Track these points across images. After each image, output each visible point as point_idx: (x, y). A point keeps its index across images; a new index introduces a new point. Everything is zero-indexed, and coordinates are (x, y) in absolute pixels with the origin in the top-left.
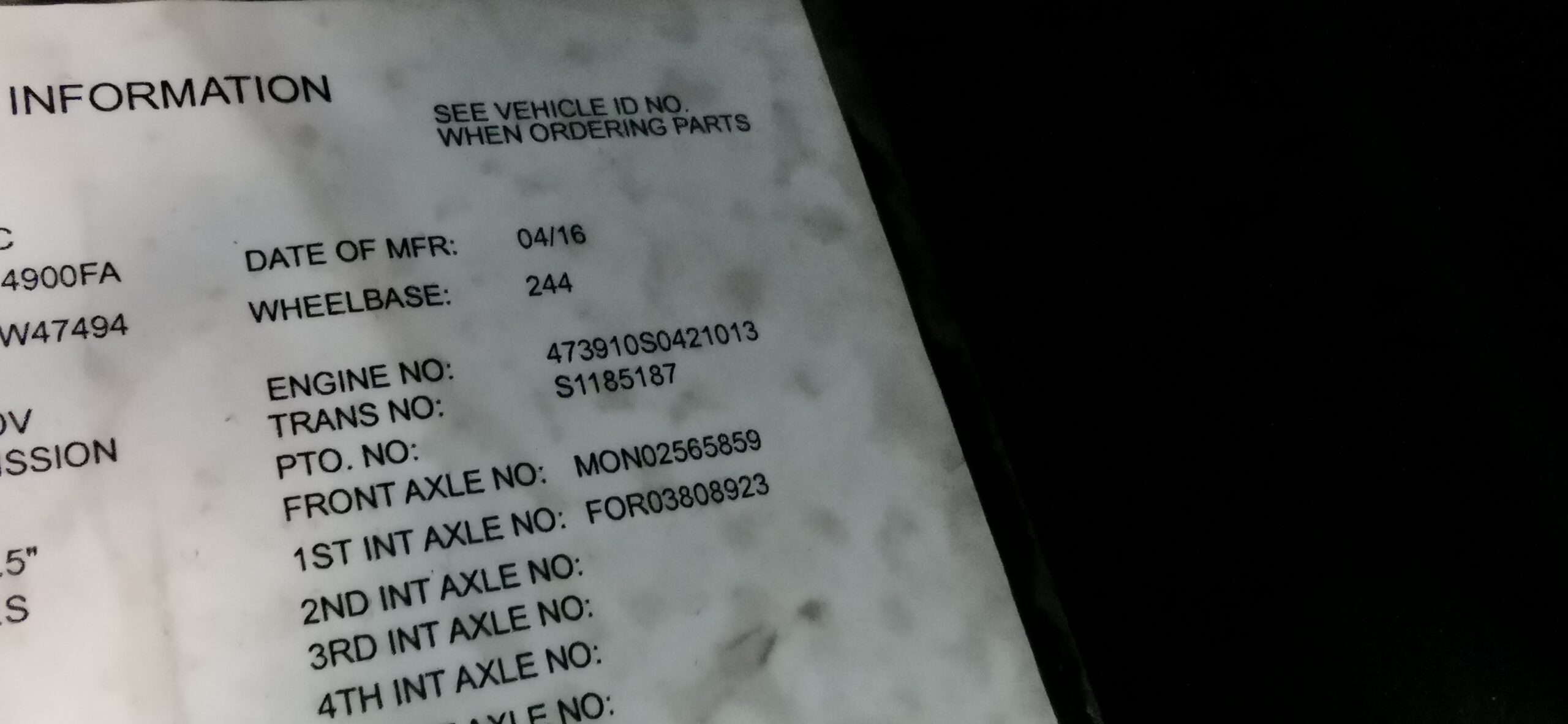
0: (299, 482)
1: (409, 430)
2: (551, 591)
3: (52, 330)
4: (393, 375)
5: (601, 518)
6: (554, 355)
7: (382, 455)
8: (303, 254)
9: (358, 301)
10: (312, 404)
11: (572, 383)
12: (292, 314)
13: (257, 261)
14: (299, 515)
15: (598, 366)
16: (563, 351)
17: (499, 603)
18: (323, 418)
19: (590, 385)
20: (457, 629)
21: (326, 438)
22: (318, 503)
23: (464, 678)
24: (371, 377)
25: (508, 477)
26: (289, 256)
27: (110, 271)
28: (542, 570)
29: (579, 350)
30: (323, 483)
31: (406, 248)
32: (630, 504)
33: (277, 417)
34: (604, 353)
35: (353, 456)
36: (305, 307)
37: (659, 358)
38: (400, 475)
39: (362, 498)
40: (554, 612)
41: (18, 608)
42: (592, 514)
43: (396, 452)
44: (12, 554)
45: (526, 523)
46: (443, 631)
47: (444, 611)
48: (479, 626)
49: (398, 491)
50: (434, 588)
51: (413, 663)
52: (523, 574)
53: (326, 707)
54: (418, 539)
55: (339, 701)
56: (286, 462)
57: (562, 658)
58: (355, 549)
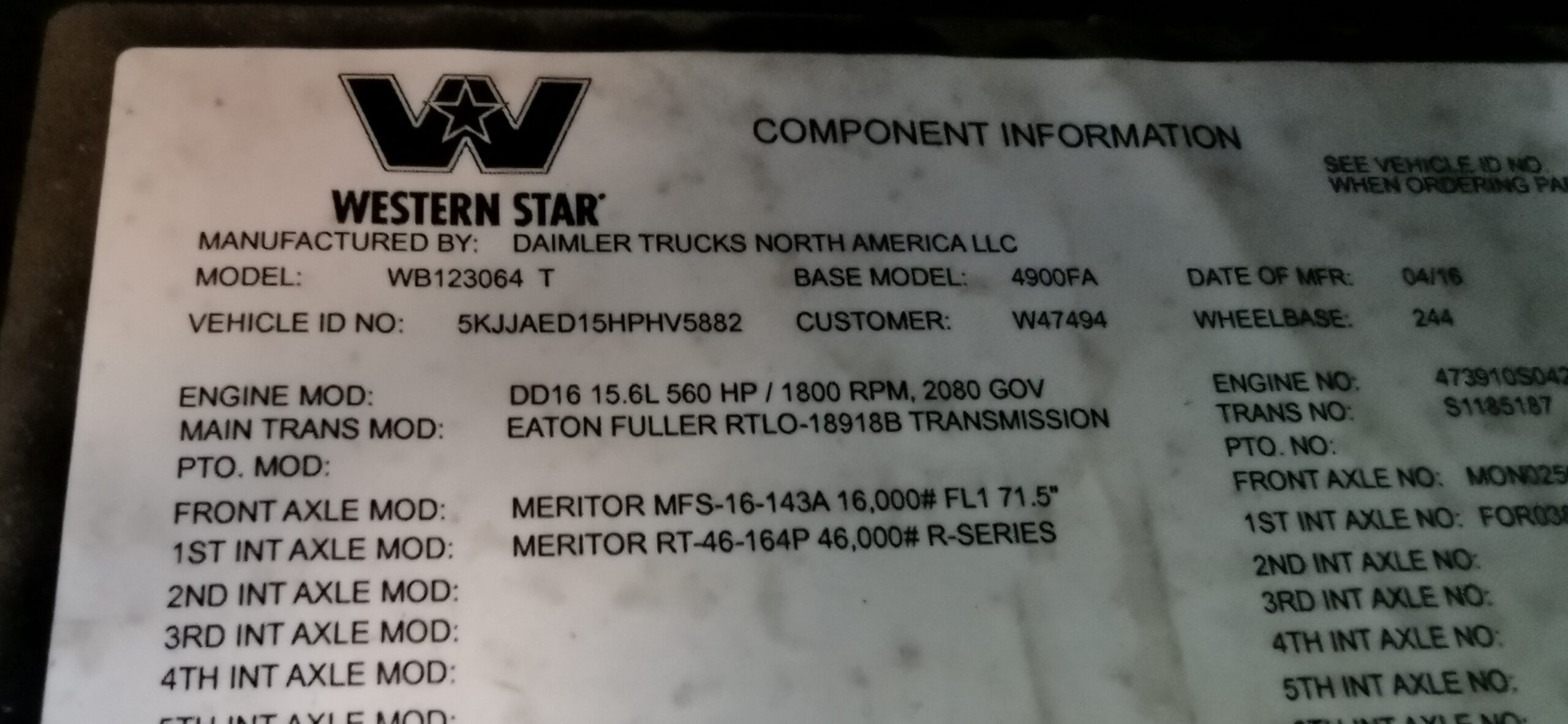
0: (1243, 460)
1: (1327, 429)
2: (1455, 578)
3: (1052, 319)
4: (1311, 381)
5: (1493, 523)
6: (1441, 378)
7: (1305, 446)
8: (1233, 275)
9: (1279, 318)
10: (1249, 398)
11: (1459, 405)
12: (1227, 324)
13: (1197, 277)
14: (1246, 487)
15: (1482, 392)
16: (1450, 376)
17: (1411, 581)
18: (1258, 412)
19: (1475, 408)
20: (1378, 598)
21: (1259, 428)
22: (1260, 480)
23: (1386, 639)
24: (1294, 381)
25: (1413, 477)
26: (1222, 276)
27: (1089, 276)
28: (1447, 560)
29: (1463, 378)
30: (1262, 464)
31: (1312, 277)
32: (1518, 515)
33: (1223, 406)
34: (1486, 382)
35: (1284, 444)
36: (1237, 318)
37: (1535, 391)
38: (1324, 464)
39: (1294, 480)
40: (1458, 596)
41: (1048, 532)
42: (1485, 518)
43: (1318, 445)
44: (1040, 491)
45: (1429, 518)
46: (1366, 597)
47: (1366, 581)
48: (1396, 598)
49: (1322, 478)
50: (1357, 561)
51: (1345, 620)
52: (1429, 561)
53: (1279, 644)
54: (1340, 519)
55: (1288, 641)
56: (1232, 443)
57: (1468, 636)
58: (1292, 520)
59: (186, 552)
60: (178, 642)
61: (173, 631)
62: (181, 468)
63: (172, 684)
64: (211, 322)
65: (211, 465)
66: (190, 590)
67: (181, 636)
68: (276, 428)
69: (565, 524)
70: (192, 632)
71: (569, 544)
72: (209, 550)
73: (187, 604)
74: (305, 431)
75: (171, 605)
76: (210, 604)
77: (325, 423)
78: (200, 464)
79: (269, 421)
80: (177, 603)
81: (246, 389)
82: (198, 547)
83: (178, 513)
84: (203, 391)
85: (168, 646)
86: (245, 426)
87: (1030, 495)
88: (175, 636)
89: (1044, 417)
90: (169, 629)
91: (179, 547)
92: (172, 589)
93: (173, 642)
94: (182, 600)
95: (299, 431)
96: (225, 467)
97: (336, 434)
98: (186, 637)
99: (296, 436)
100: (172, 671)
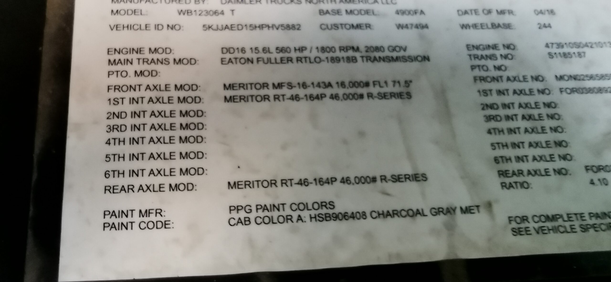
0: (477, 73)
1: (506, 62)
2: (551, 111)
3: (409, 26)
4: (501, 47)
5: (564, 93)
6: (547, 46)
7: (499, 68)
8: (473, 12)
9: (490, 26)
10: (479, 53)
11: (553, 55)
12: (471, 28)
13: (460, 13)
14: (478, 82)
15: (561, 51)
16: (550, 45)
17: (535, 112)
18: (482, 57)
19: (558, 56)
20: (524, 117)
21: (482, 62)
22: (483, 79)
23: (526, 131)
24: (495, 47)
25: (536, 78)
26: (469, 12)
27: (422, 12)
28: (548, 105)
29: (555, 46)
30: (483, 74)
31: (502, 12)
32: (573, 90)
33: (470, 55)
34: (563, 47)
35: (491, 68)
36: (475, 26)
37: (580, 50)
38: (505, 74)
39: (495, 79)
40: (551, 117)
41: (409, 95)
42: (561, 92)
43: (503, 68)
44: (406, 82)
45: (542, 92)
46: (520, 117)
47: (520, 112)
48: (530, 117)
49: (505, 79)
50: (516, 106)
51: (512, 124)
52: (542, 105)
53: (489, 132)
54: (511, 92)
55: (492, 131)
56: (473, 67)
57: (555, 130)
58: (494, 93)
59: (112, 101)
60: (111, 130)
61: (109, 127)
62: (109, 75)
63: (109, 144)
64: (117, 27)
65: (119, 73)
66: (114, 113)
67: (112, 128)
68: (141, 61)
69: (242, 92)
70: (115, 127)
71: (243, 98)
72: (120, 101)
73: (113, 118)
74: (151, 62)
75: (108, 118)
76: (121, 118)
77: (158, 60)
78: (115, 73)
79: (139, 59)
80: (110, 117)
81: (130, 49)
82: (116, 100)
83: (109, 89)
84: (115, 50)
85: (107, 132)
86: (131, 61)
87: (402, 83)
88: (110, 128)
89: (407, 58)
90: (107, 126)
91: (110, 100)
92: (108, 114)
93: (109, 130)
94: (112, 117)
95: (149, 62)
96: (124, 74)
97: (162, 63)
98: (113, 128)
99: (148, 64)
100: (109, 139)
